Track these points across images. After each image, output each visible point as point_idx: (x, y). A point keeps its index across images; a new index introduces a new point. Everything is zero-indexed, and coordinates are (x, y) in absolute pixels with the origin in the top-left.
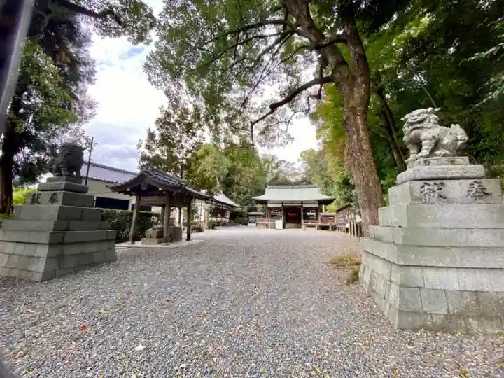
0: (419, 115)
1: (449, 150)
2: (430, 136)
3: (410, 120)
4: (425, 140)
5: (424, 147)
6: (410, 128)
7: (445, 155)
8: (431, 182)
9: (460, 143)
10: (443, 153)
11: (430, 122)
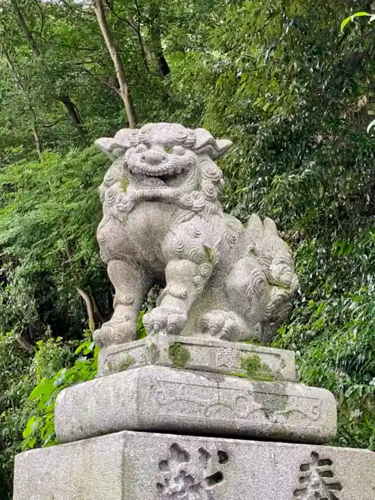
0: (168, 147)
1: (245, 317)
2: (196, 245)
3: (134, 158)
4: (180, 256)
5: (173, 287)
6: (134, 191)
7: (231, 335)
8: (191, 444)
9: (276, 293)
10: (229, 323)
11: (198, 187)
